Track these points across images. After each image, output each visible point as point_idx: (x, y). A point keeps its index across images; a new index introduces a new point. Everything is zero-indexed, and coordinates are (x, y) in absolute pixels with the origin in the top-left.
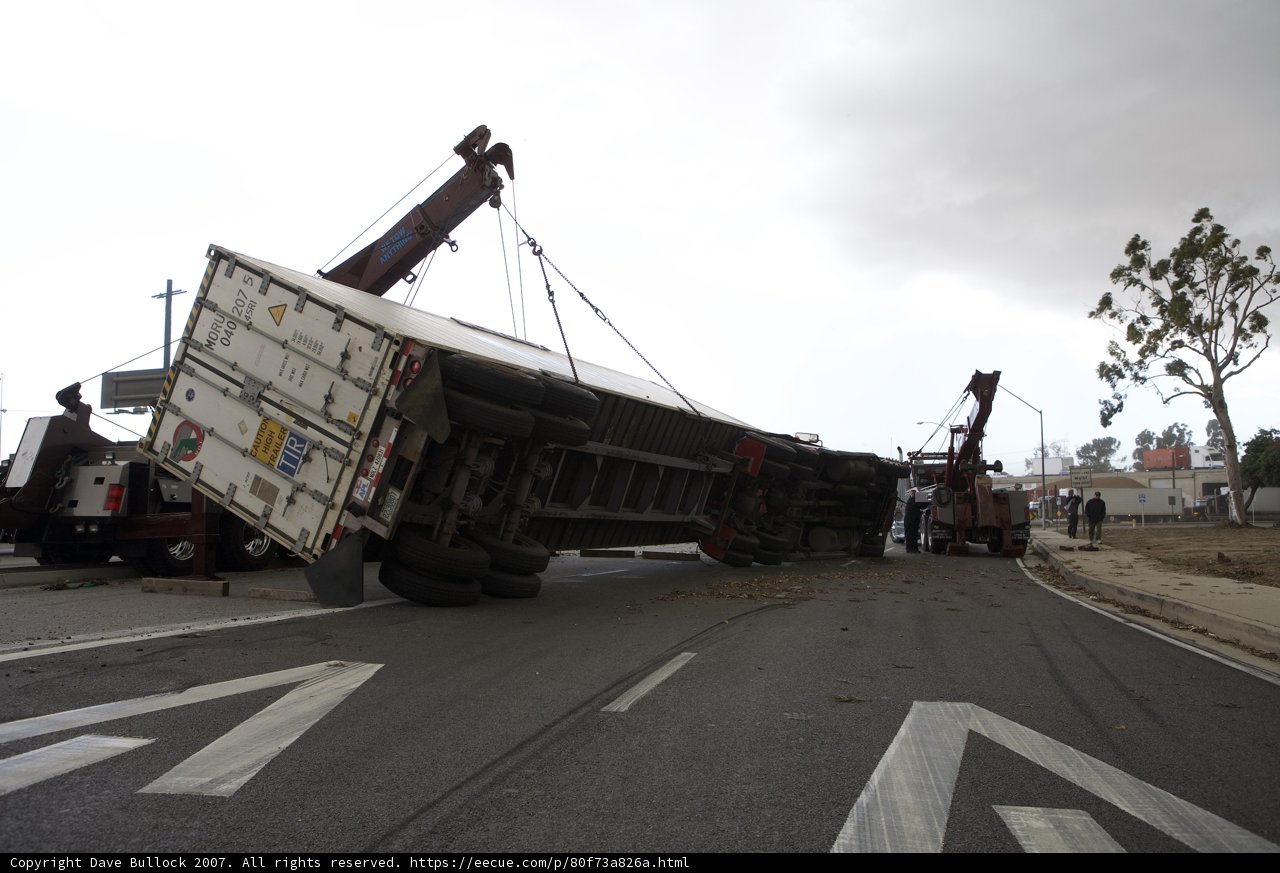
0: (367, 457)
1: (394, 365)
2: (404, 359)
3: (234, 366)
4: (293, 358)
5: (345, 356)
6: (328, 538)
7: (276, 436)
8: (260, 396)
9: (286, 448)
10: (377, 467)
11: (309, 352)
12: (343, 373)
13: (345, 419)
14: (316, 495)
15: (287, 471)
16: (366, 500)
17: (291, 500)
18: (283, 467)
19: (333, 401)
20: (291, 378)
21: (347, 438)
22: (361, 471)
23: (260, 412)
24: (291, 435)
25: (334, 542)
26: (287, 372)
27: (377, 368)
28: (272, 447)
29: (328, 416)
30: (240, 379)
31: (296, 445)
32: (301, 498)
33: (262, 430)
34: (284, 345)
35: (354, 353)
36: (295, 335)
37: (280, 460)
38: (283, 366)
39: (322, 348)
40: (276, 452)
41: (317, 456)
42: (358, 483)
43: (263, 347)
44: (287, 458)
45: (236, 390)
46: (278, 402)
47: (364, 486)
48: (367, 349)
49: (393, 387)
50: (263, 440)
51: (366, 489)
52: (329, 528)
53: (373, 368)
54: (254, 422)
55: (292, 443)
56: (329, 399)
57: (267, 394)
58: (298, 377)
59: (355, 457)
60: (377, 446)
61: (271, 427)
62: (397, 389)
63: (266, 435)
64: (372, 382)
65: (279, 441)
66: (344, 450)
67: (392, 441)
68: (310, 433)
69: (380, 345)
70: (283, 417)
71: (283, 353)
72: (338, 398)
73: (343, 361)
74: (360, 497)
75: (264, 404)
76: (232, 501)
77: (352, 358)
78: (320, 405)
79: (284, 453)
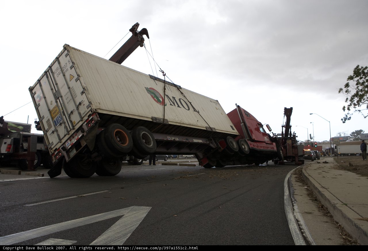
13: (73, 122)
14: (59, 136)
21: (71, 127)
29: (69, 117)
41: (63, 125)
42: (68, 141)
47: (69, 143)
56: (72, 112)
59: (70, 134)
66: (69, 130)
68: (64, 118)
72: (73, 114)
73: (79, 105)
74: (67, 145)
75: (58, 100)
76: (42, 121)
77: (81, 105)
78: (69, 112)
79: (57, 118)
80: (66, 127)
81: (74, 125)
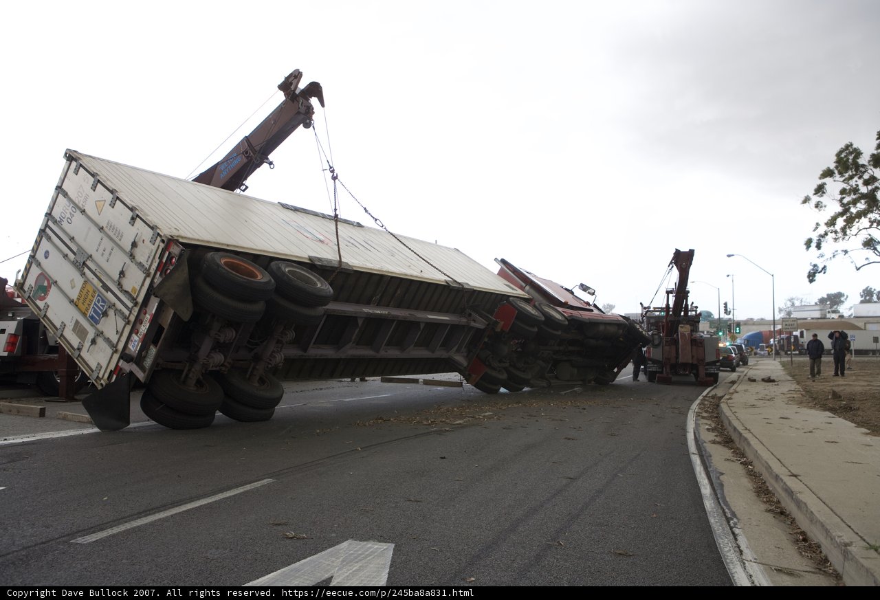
0: (138, 320)
1: (161, 257)
2: (167, 253)
3: (72, 239)
4: (106, 240)
5: (134, 245)
6: (111, 373)
7: (90, 294)
8: (84, 263)
9: (95, 304)
10: (144, 329)
11: (114, 237)
12: (132, 256)
13: (130, 290)
14: (108, 340)
15: (94, 321)
16: (135, 351)
17: (93, 342)
18: (92, 317)
19: (124, 276)
20: (103, 254)
21: (130, 305)
22: (134, 330)
23: (83, 274)
24: (98, 295)
25: (115, 376)
26: (101, 251)
27: (152, 257)
28: (87, 302)
29: (120, 285)
30: (75, 249)
31: (100, 303)
32: (100, 341)
33: (83, 288)
34: (101, 229)
35: (140, 244)
36: (108, 224)
37: (90, 312)
38: (99, 245)
39: (122, 236)
40: (89, 305)
41: (111, 313)
42: (132, 338)
43: (90, 228)
44: (95, 311)
45: (71, 256)
46: (94, 270)
47: (135, 341)
48: (147, 242)
49: (159, 273)
50: (83, 295)
51: (136, 343)
52: (112, 367)
53: (149, 257)
54: (79, 281)
55: (98, 302)
56: (122, 273)
57: (88, 263)
58: (107, 253)
59: (132, 318)
60: (145, 313)
61: (89, 287)
62: (160, 275)
63: (85, 292)
64: (147, 267)
65: (92, 298)
66: (127, 313)
67: (153, 312)
68: (109, 295)
69: (155, 241)
70: (95, 281)
71: (99, 235)
72: (127, 274)
73: (132, 248)
74: (132, 348)
75: (86, 270)
76: (62, 335)
77: (138, 247)
78: (116, 277)
79: (93, 307)
80: (118, 312)
81: (135, 297)
